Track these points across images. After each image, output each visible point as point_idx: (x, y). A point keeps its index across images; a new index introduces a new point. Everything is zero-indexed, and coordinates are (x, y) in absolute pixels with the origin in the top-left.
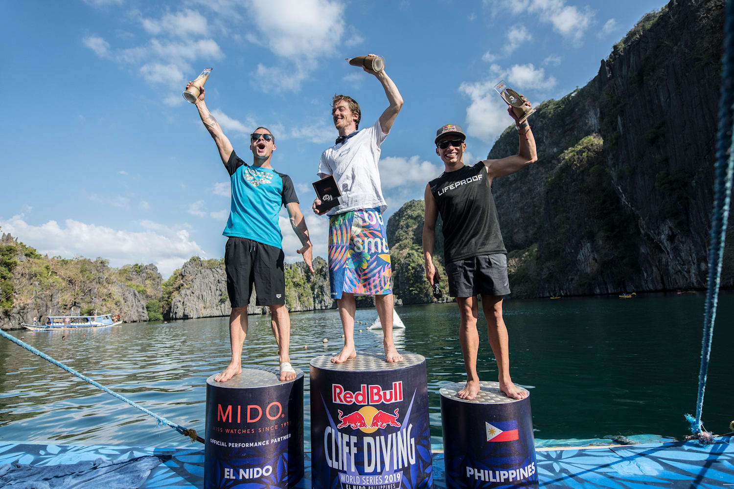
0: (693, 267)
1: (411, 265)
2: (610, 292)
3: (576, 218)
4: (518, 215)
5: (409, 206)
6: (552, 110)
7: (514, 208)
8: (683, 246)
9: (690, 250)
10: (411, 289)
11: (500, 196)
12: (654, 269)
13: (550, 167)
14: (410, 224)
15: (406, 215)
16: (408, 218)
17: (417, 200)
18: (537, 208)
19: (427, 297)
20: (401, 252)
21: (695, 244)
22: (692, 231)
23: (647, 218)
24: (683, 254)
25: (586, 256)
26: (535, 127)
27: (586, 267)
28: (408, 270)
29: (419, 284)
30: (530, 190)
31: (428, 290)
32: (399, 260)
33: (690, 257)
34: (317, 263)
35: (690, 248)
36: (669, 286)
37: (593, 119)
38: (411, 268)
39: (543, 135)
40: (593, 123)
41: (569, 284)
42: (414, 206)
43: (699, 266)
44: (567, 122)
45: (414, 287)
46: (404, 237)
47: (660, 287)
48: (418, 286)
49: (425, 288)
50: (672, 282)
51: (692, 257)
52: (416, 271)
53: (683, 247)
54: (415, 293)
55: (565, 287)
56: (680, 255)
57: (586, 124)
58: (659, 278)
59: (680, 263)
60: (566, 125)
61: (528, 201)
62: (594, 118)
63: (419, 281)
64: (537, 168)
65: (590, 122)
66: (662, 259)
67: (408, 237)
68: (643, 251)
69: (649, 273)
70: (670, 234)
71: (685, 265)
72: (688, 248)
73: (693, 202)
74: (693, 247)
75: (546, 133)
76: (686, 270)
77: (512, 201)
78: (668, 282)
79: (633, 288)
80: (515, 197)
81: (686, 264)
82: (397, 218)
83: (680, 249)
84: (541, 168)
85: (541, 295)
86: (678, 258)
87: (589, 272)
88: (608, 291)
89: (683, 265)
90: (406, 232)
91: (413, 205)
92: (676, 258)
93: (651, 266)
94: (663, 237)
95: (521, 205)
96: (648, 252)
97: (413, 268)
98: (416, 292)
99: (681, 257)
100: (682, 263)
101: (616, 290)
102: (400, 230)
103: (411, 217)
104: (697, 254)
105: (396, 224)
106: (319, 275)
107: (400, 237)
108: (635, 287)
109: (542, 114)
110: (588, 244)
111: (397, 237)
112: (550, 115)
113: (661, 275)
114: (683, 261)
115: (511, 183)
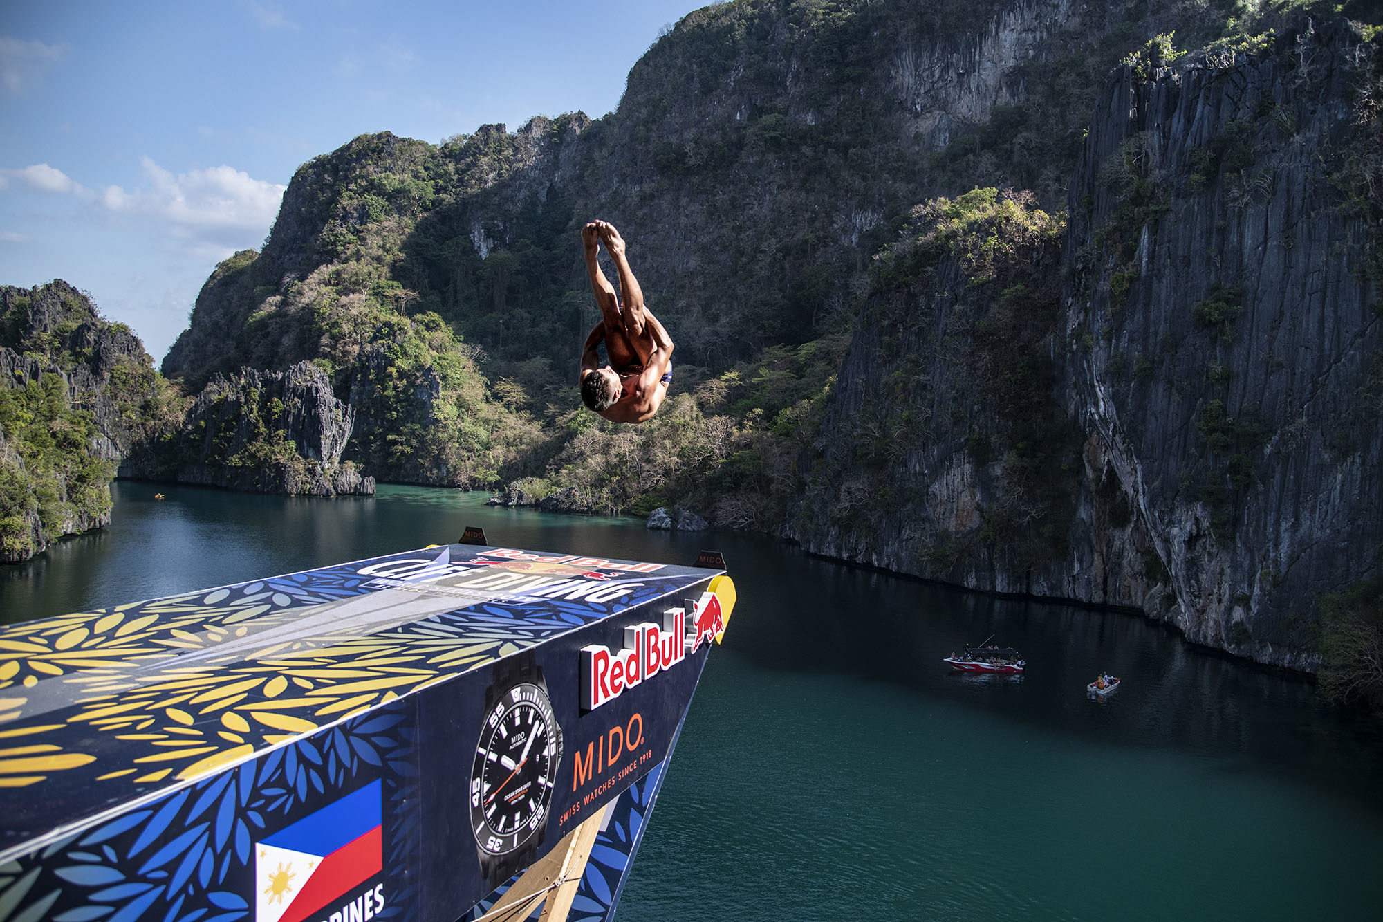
0: (1214, 605)
1: (398, 362)
2: (998, 589)
3: (955, 399)
4: (693, 263)
5: (373, 151)
6: (821, 11)
7: (685, 239)
8: (1210, 561)
9: (1222, 573)
10: (390, 437)
11: (652, 197)
12: (1096, 558)
13: (795, 161)
14: (372, 211)
15: (362, 177)
16: (366, 190)
17: (400, 136)
18: (744, 260)
19: (439, 469)
20: (344, 300)
21: (1235, 566)
22: (1238, 540)
23: (1156, 483)
24: (1204, 576)
25: (953, 491)
26: (772, 38)
27: (947, 514)
28: (383, 378)
29: (417, 426)
30: (734, 204)
31: (444, 448)
32: (335, 324)
33: (1217, 587)
34: (59, 307)
35: (1222, 569)
36: (1115, 598)
37: (907, 74)
38: (395, 374)
39: (788, 67)
40: (906, 85)
41: (900, 547)
42: (390, 155)
43: (1229, 610)
44: (851, 58)
45: (399, 433)
46: (351, 249)
47: (1098, 598)
48: (413, 432)
49: (435, 441)
50: (1122, 591)
51: (1220, 588)
52: (411, 384)
53: (1210, 566)
54: (402, 453)
55: (890, 550)
56: (1197, 575)
57: (890, 79)
58: (1100, 580)
59: (1192, 593)
60: (848, 65)
61: (723, 231)
62: (911, 73)
63: (418, 414)
64: (763, 153)
65: (899, 79)
66: (1114, 540)
67: (363, 251)
68: (1083, 516)
69: (1085, 565)
70: (1194, 532)
71: (1200, 597)
72: (1218, 570)
73: (1260, 487)
74: (1228, 571)
75: (795, 65)
76: (1198, 607)
77: (683, 220)
78: (1115, 589)
79: (1045, 589)
80: (693, 212)
81: (1203, 597)
82: (328, 178)
83: (1202, 565)
84: (770, 157)
85: (812, 549)
86: (1193, 582)
87: (952, 529)
88: (994, 587)
89: (1196, 597)
90: (357, 232)
91: (387, 149)
92: (1189, 580)
93: (1092, 552)
94: (1176, 531)
95: (705, 239)
96: (1092, 522)
97: (402, 374)
98: (408, 450)
99: (1198, 580)
100: (1197, 593)
101: (1011, 590)
102: (338, 222)
103: (376, 188)
104: (1233, 588)
105: (322, 197)
106: (66, 353)
107: (334, 243)
108: (1048, 588)
109: (794, 11)
110: (967, 466)
111: (325, 243)
112: (814, 24)
113: (1105, 574)
114: (1200, 590)
115: (689, 171)
